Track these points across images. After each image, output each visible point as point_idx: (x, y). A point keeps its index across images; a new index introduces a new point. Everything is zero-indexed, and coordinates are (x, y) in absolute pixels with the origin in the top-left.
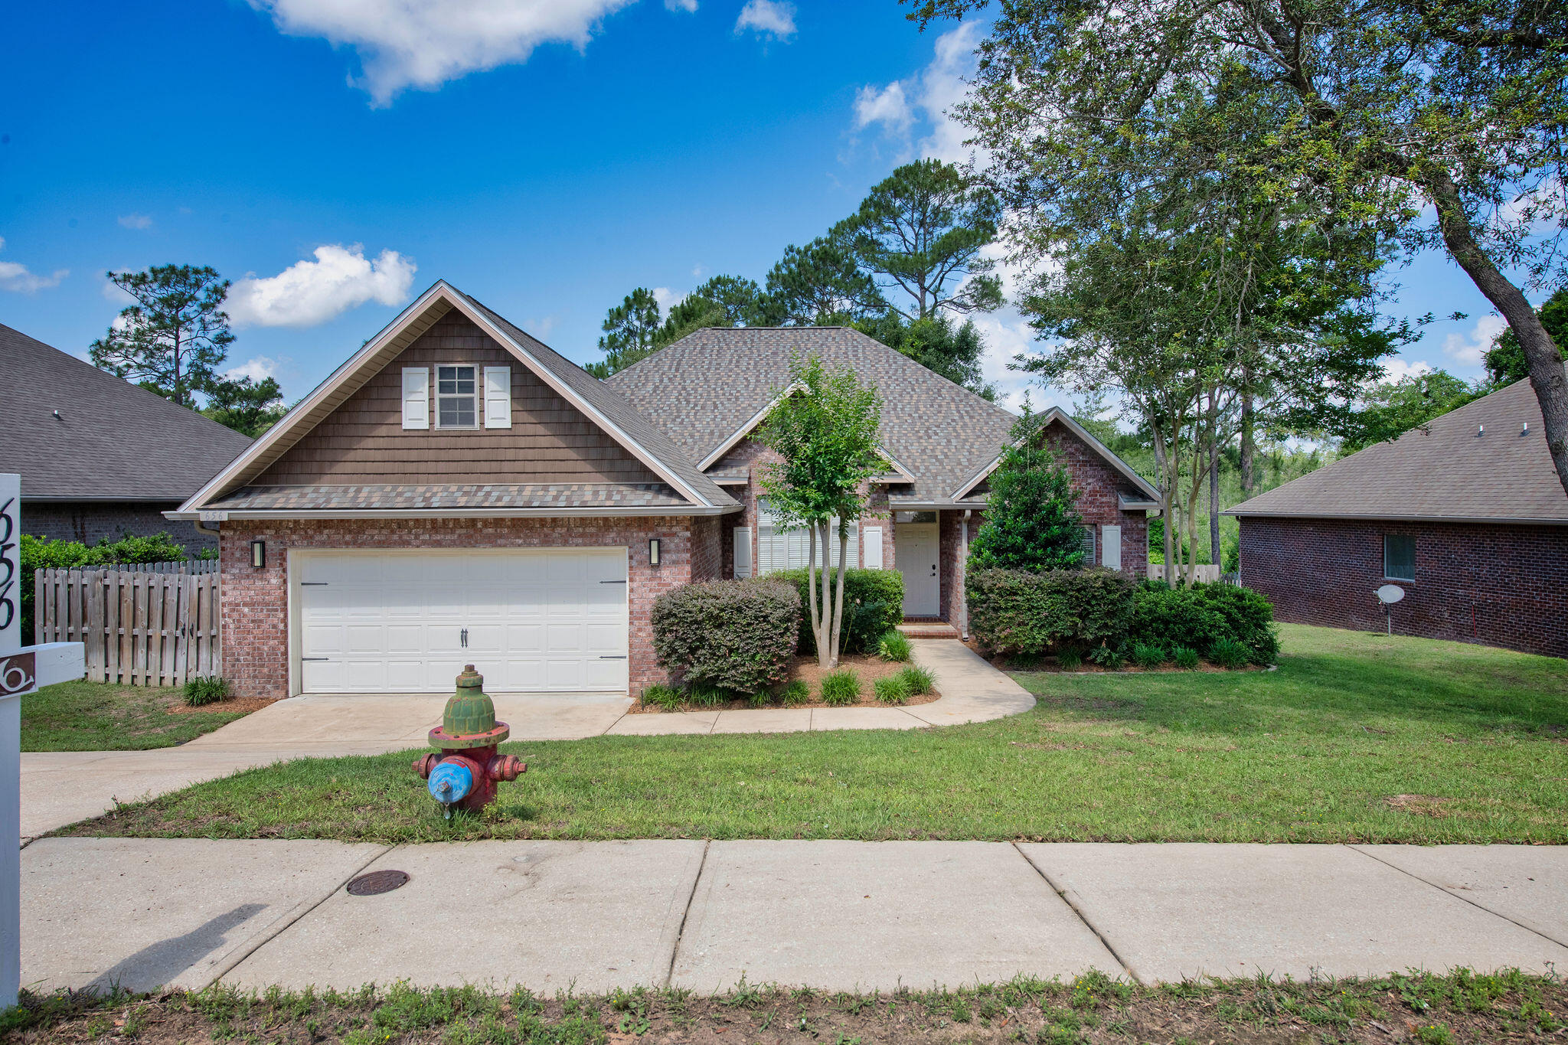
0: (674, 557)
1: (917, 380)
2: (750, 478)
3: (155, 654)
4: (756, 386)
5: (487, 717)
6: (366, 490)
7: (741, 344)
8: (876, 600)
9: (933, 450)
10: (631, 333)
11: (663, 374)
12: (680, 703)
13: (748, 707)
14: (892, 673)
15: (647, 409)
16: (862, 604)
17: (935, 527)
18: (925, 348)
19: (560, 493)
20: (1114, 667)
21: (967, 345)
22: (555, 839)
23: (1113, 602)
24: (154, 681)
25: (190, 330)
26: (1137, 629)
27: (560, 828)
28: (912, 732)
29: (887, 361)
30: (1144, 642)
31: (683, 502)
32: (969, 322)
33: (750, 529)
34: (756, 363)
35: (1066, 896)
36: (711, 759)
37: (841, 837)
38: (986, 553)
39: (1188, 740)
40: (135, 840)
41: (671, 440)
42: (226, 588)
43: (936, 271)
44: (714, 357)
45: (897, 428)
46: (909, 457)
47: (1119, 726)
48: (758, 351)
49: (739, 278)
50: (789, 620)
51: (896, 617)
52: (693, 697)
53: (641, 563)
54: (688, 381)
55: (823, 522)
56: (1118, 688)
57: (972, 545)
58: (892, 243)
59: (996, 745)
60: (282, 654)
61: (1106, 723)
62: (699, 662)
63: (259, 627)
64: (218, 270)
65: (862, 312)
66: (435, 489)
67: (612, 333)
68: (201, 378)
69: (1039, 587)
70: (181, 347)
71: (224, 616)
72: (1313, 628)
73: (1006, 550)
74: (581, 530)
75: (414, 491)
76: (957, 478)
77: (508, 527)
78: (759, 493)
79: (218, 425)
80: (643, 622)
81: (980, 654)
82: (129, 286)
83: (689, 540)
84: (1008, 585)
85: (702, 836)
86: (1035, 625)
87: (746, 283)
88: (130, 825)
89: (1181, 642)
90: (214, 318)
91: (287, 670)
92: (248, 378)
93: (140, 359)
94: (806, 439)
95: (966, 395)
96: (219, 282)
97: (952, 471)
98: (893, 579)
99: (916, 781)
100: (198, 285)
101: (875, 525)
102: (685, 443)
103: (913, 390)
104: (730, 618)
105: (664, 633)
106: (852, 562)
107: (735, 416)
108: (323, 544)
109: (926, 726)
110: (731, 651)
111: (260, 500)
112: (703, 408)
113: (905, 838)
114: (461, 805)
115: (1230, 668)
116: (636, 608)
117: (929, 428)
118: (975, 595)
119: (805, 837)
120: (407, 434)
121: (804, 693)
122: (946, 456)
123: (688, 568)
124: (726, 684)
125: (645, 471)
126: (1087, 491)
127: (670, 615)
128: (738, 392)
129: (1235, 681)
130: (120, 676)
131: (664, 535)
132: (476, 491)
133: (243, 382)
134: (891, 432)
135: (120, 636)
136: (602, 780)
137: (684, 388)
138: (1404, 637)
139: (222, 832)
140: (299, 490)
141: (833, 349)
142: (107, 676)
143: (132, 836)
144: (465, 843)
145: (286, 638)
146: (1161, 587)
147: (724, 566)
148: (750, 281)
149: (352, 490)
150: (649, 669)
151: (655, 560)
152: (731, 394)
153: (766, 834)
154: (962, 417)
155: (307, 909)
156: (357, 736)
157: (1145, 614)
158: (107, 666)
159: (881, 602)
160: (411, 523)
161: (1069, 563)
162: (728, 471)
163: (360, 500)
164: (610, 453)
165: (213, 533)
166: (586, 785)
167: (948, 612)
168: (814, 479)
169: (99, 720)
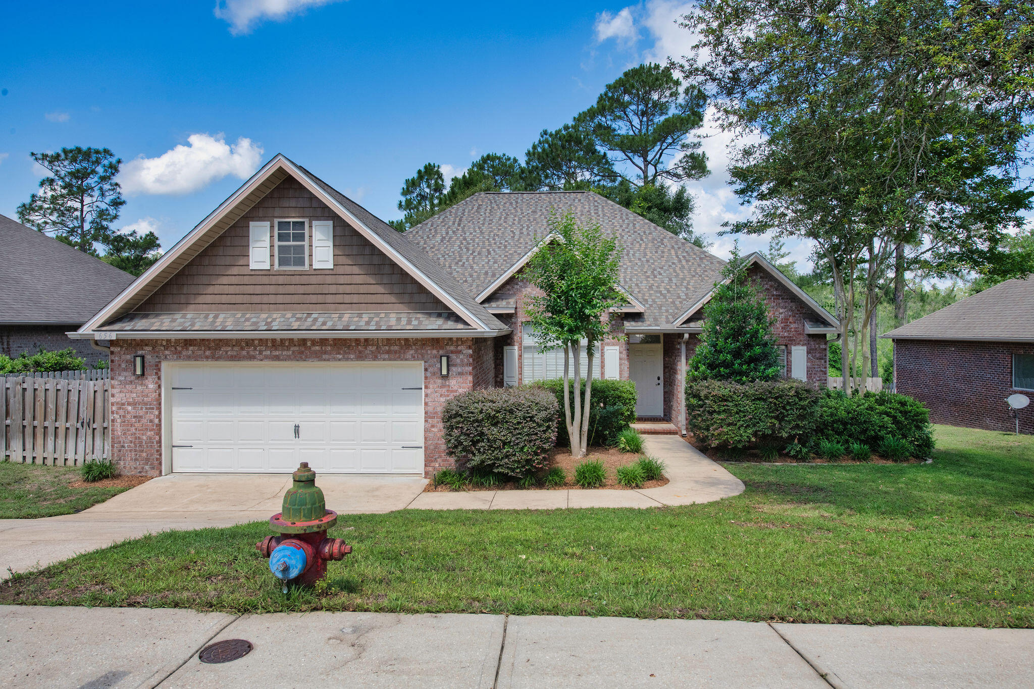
0: (460, 370)
1: (645, 232)
2: (516, 308)
3: (61, 442)
4: (520, 237)
5: (318, 506)
6: (222, 316)
7: (508, 204)
8: (615, 404)
9: (658, 287)
10: (423, 197)
11: (449, 228)
12: (464, 484)
13: (517, 488)
14: (630, 462)
15: (436, 255)
16: (604, 408)
17: (660, 347)
18: (649, 208)
19: (371, 319)
20: (803, 459)
21: (681, 206)
22: (376, 611)
23: (803, 408)
24: (60, 462)
25: (92, 196)
26: (822, 429)
27: (380, 601)
28: (649, 511)
29: (621, 218)
30: (827, 439)
31: (467, 327)
32: (683, 187)
33: (516, 348)
34: (520, 220)
35: (828, 677)
36: (494, 533)
37: (620, 614)
38: (703, 368)
39: (872, 521)
40: (24, 607)
41: (455, 279)
42: (115, 391)
43: (657, 148)
44: (487, 214)
45: (629, 270)
46: (639, 292)
47: (815, 509)
48: (522, 210)
49: (504, 155)
50: (550, 420)
51: (631, 418)
52: (475, 480)
53: (434, 374)
54: (468, 234)
55: (575, 342)
56: (809, 476)
57: (690, 362)
58: (622, 128)
59: (719, 523)
60: (157, 443)
61: (803, 506)
62: (479, 452)
63: (139, 421)
64: (113, 151)
65: (599, 181)
66: (275, 316)
67: (408, 197)
68: (100, 232)
69: (745, 395)
70: (85, 208)
71: (113, 413)
72: (956, 428)
73: (719, 366)
74: (387, 348)
75: (258, 317)
76: (677, 309)
77: (331, 345)
78: (524, 320)
79: (112, 267)
80: (435, 420)
81: (697, 447)
82: (46, 163)
83: (471, 356)
84: (720, 393)
85: (500, 612)
86: (742, 426)
87: (509, 159)
88: (20, 593)
89: (857, 439)
90: (109, 187)
91: (160, 455)
92: (134, 232)
93: (54, 217)
94: (562, 278)
95: (683, 244)
96: (114, 160)
97: (673, 302)
98: (628, 388)
99: (663, 556)
100: (98, 162)
101: (613, 345)
102: (466, 281)
103: (642, 240)
104: (504, 418)
105: (452, 429)
106: (596, 375)
107: (504, 260)
108: (189, 358)
109: (660, 505)
110: (505, 444)
111: (141, 324)
112: (479, 254)
113: (675, 617)
114: (297, 581)
115: (896, 461)
116: (430, 409)
117: (654, 270)
118: (694, 401)
119: (589, 615)
120: (253, 273)
121: (562, 478)
122: (669, 291)
123: (470, 378)
124: (500, 470)
125: (437, 302)
126: (779, 319)
127: (457, 415)
128: (506, 241)
129: (902, 472)
130: (34, 458)
131: (452, 352)
132: (306, 318)
133: (131, 235)
134: (625, 272)
135: (35, 427)
136: (410, 552)
137: (465, 239)
138: (1029, 436)
139: (97, 601)
140: (171, 316)
141: (579, 208)
142: (24, 458)
143: (21, 604)
144: (300, 614)
145: (160, 430)
146: (839, 396)
147: (496, 376)
148: (512, 158)
149: (211, 316)
150: (440, 457)
151: (444, 372)
152: (501, 244)
153: (555, 611)
154: (680, 261)
155: (164, 676)
156: (213, 507)
157: (827, 416)
158: (24, 450)
159: (619, 406)
160: (256, 342)
161: (768, 376)
162: (498, 303)
163: (218, 324)
164: (409, 288)
165: (106, 350)
166: (396, 558)
167: (670, 413)
168: (567, 309)
169: (17, 492)
